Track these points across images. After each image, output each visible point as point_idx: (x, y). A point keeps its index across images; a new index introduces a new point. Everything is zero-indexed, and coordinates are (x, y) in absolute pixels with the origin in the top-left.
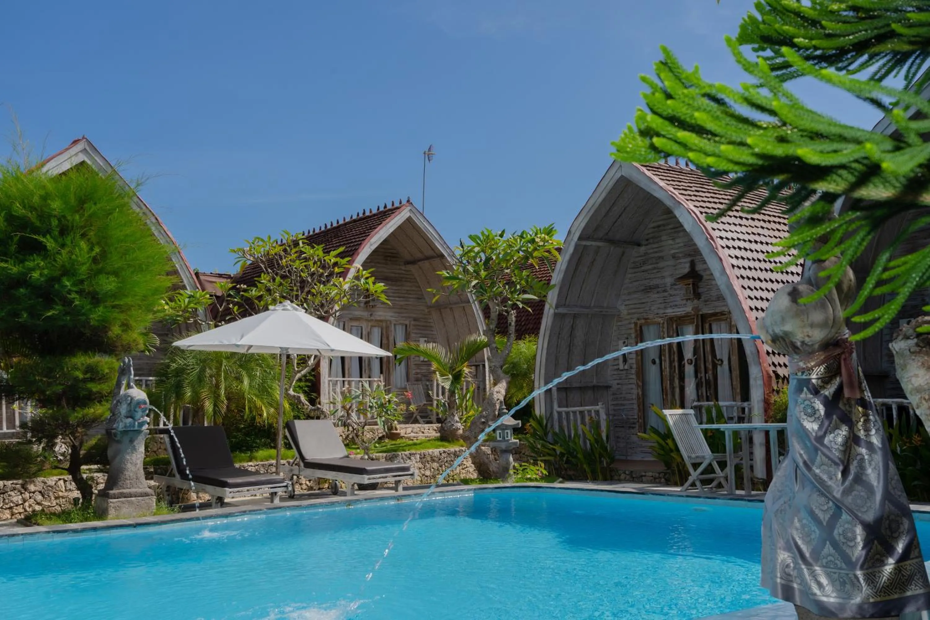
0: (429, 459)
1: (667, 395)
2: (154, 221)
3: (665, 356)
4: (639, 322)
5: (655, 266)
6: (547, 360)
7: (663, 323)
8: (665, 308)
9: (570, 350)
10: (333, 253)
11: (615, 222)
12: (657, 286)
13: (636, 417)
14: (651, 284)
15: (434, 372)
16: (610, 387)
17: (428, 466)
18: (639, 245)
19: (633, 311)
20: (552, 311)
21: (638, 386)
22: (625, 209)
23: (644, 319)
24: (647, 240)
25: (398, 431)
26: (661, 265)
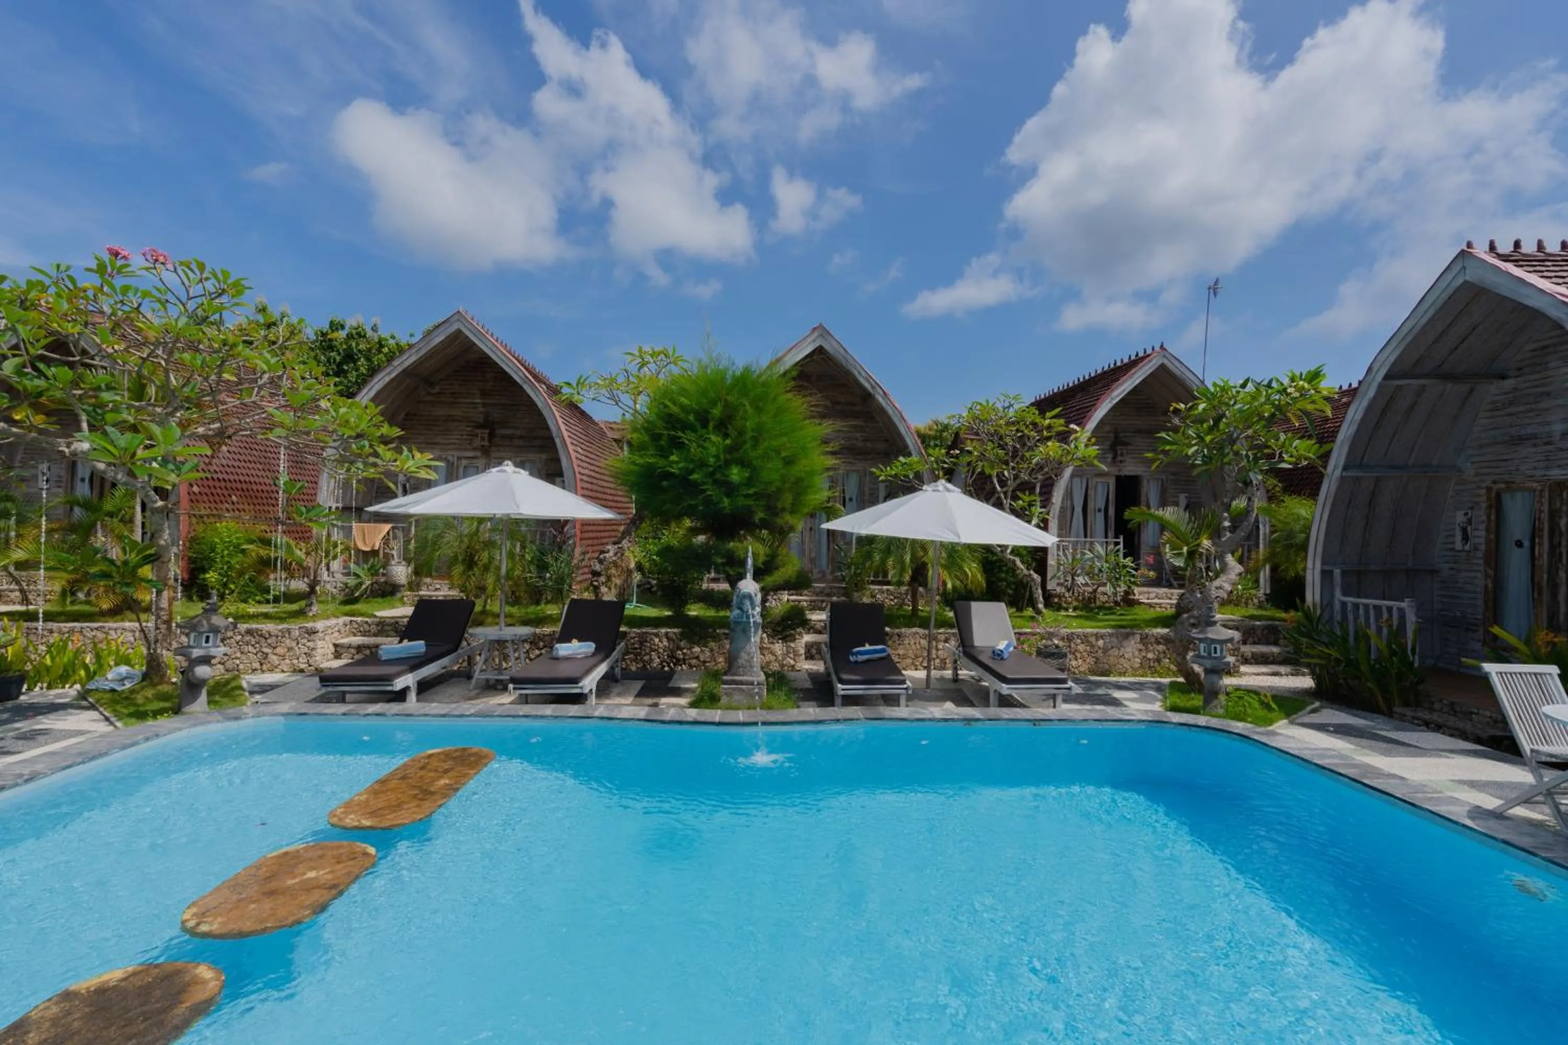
0: (1153, 640)
1: (1540, 593)
2: (881, 393)
3: (1541, 537)
4: (1496, 487)
5: (1533, 406)
6: (1327, 535)
7: (1542, 491)
8: (1548, 468)
9: (1367, 523)
10: (1048, 414)
11: (1456, 349)
12: (1534, 436)
13: (1480, 617)
14: (1523, 432)
15: (1164, 544)
16: (1438, 572)
17: (1151, 648)
18: (1503, 377)
19: (1485, 471)
20: (1338, 473)
21: (1487, 576)
22: (1474, 329)
23: (1506, 482)
24: (1519, 369)
25: (1137, 597)
26: (1543, 405)
